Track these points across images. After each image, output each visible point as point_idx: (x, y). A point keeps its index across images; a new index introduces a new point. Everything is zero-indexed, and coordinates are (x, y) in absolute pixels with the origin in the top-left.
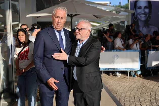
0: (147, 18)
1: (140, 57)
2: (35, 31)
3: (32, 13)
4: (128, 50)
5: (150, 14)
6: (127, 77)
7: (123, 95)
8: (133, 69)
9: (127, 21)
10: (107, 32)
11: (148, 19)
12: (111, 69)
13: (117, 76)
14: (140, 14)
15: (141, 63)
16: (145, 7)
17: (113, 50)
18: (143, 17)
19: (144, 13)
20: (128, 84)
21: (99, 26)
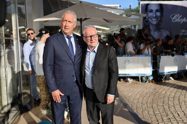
1: (151, 62)
2: (43, 36)
3: (39, 17)
4: (140, 55)
5: (162, 18)
6: (139, 83)
7: (136, 101)
8: (145, 74)
9: (139, 25)
10: (118, 37)
11: (160, 22)
12: (122, 74)
13: (128, 81)
14: (151, 17)
15: (153, 69)
16: (157, 11)
17: (124, 56)
18: (154, 21)
19: (156, 17)
20: (140, 89)
21: (109, 30)
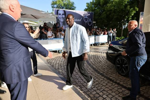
0: (64, 21)
1: (63, 42)
4: (57, 38)
6: (57, 54)
8: (60, 49)
9: (54, 22)
14: (60, 18)
16: (63, 14)
18: (62, 20)
19: (63, 18)
21: (37, 24)
